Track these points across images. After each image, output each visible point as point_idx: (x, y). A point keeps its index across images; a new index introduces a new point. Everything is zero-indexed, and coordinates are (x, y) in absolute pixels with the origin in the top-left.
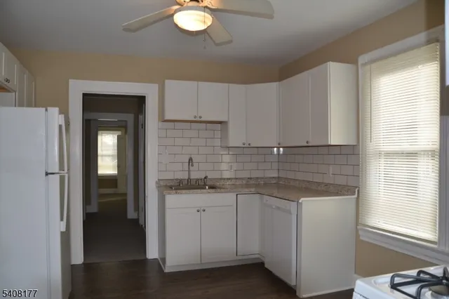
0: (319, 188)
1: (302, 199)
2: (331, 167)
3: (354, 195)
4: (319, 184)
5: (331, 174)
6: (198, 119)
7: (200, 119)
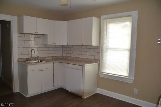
0: (82, 60)
1: (85, 65)
2: (88, 53)
3: (98, 62)
4: (83, 58)
5: (88, 55)
6: (37, 33)
7: (38, 33)
